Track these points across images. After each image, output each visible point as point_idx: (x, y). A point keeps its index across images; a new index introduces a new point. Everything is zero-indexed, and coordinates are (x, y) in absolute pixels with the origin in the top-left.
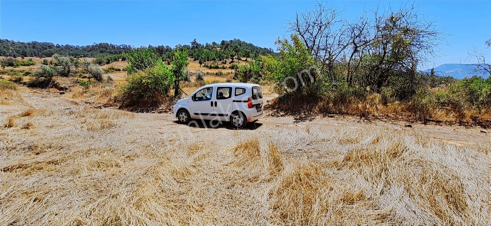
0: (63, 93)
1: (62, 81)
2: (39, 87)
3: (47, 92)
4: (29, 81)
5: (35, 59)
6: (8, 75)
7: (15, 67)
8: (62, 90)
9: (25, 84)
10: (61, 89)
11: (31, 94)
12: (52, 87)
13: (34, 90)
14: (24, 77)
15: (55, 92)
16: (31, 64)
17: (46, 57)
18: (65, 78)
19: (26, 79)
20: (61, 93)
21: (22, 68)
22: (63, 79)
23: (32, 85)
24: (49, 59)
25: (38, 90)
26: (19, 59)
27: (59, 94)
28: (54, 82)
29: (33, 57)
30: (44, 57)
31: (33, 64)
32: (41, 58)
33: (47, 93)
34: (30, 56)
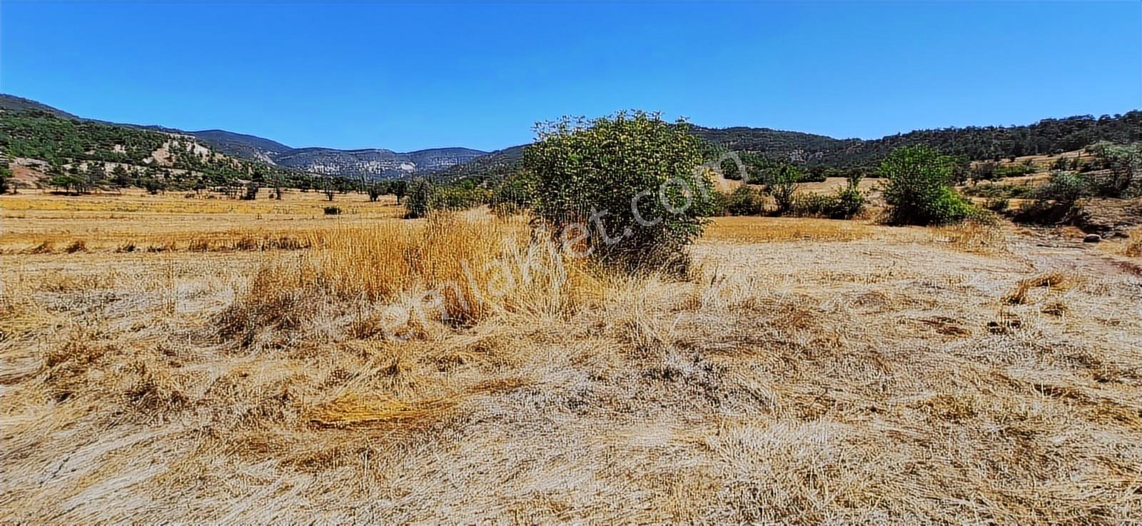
0: (1096, 240)
1: (1097, 210)
2: (1038, 222)
3: (1053, 234)
4: (1018, 207)
5: (1039, 159)
6: (981, 196)
7: (995, 181)
8: (1093, 232)
9: (1009, 214)
10: (1093, 228)
11: (1017, 236)
12: (1068, 224)
13: (1025, 229)
14: (1011, 200)
15: (1072, 236)
16: (1027, 173)
17: (1064, 152)
18: (1109, 202)
19: (1014, 204)
20: (1087, 240)
21: (1006, 181)
22: (1103, 203)
23: (1022, 218)
24: (1071, 156)
25: (1032, 230)
26: (1005, 162)
27: (1081, 241)
28: (1076, 210)
29: (1034, 154)
30: (1060, 153)
31: (1031, 172)
32: (1051, 156)
33: (1051, 236)
34: (1029, 155)
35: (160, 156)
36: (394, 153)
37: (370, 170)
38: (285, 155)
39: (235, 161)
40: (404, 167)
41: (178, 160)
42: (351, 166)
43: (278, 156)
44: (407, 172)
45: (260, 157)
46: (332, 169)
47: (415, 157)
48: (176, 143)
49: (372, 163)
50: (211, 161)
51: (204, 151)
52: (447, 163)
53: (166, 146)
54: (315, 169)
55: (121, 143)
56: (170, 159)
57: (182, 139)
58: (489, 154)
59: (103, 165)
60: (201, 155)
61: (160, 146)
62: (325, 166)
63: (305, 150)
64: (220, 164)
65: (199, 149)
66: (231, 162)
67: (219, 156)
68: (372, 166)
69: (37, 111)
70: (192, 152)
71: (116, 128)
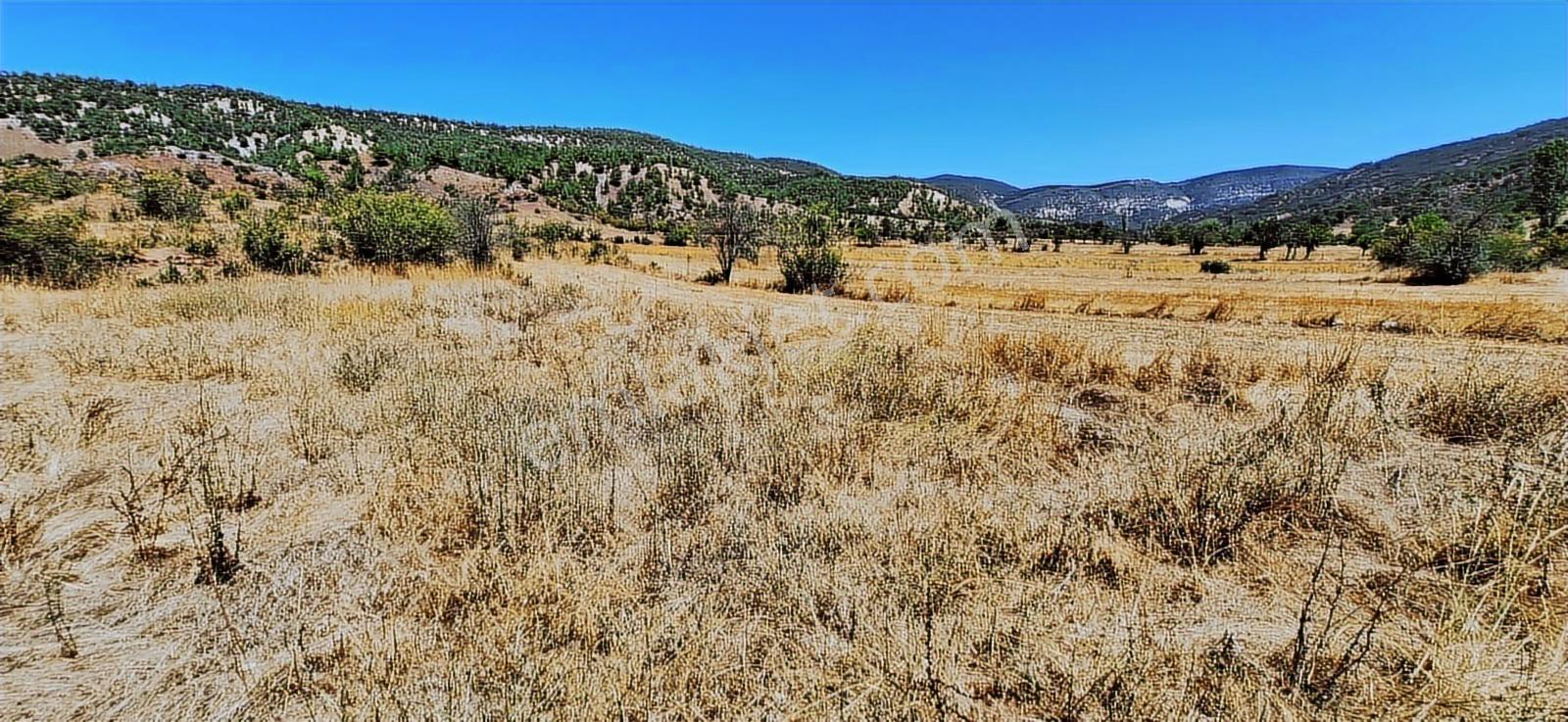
35: (904, 206)
36: (1157, 183)
37: (1118, 211)
38: (1011, 197)
39: (970, 208)
40: (1171, 204)
41: (919, 210)
42: (1092, 207)
43: (1005, 200)
44: (1174, 210)
45: (985, 202)
46: (1067, 212)
47: (1189, 188)
48: (918, 191)
49: (1123, 201)
50: (947, 209)
51: (942, 198)
52: (1249, 194)
53: (910, 194)
54: (1047, 213)
55: (876, 195)
56: (912, 209)
57: (924, 187)
58: (1344, 172)
59: (866, 218)
60: (939, 203)
61: (905, 196)
62: (1058, 209)
63: (1036, 190)
64: (956, 211)
65: (939, 197)
66: (966, 208)
67: (955, 203)
68: (1122, 205)
69: (820, 172)
70: (931, 201)
71: (873, 181)
